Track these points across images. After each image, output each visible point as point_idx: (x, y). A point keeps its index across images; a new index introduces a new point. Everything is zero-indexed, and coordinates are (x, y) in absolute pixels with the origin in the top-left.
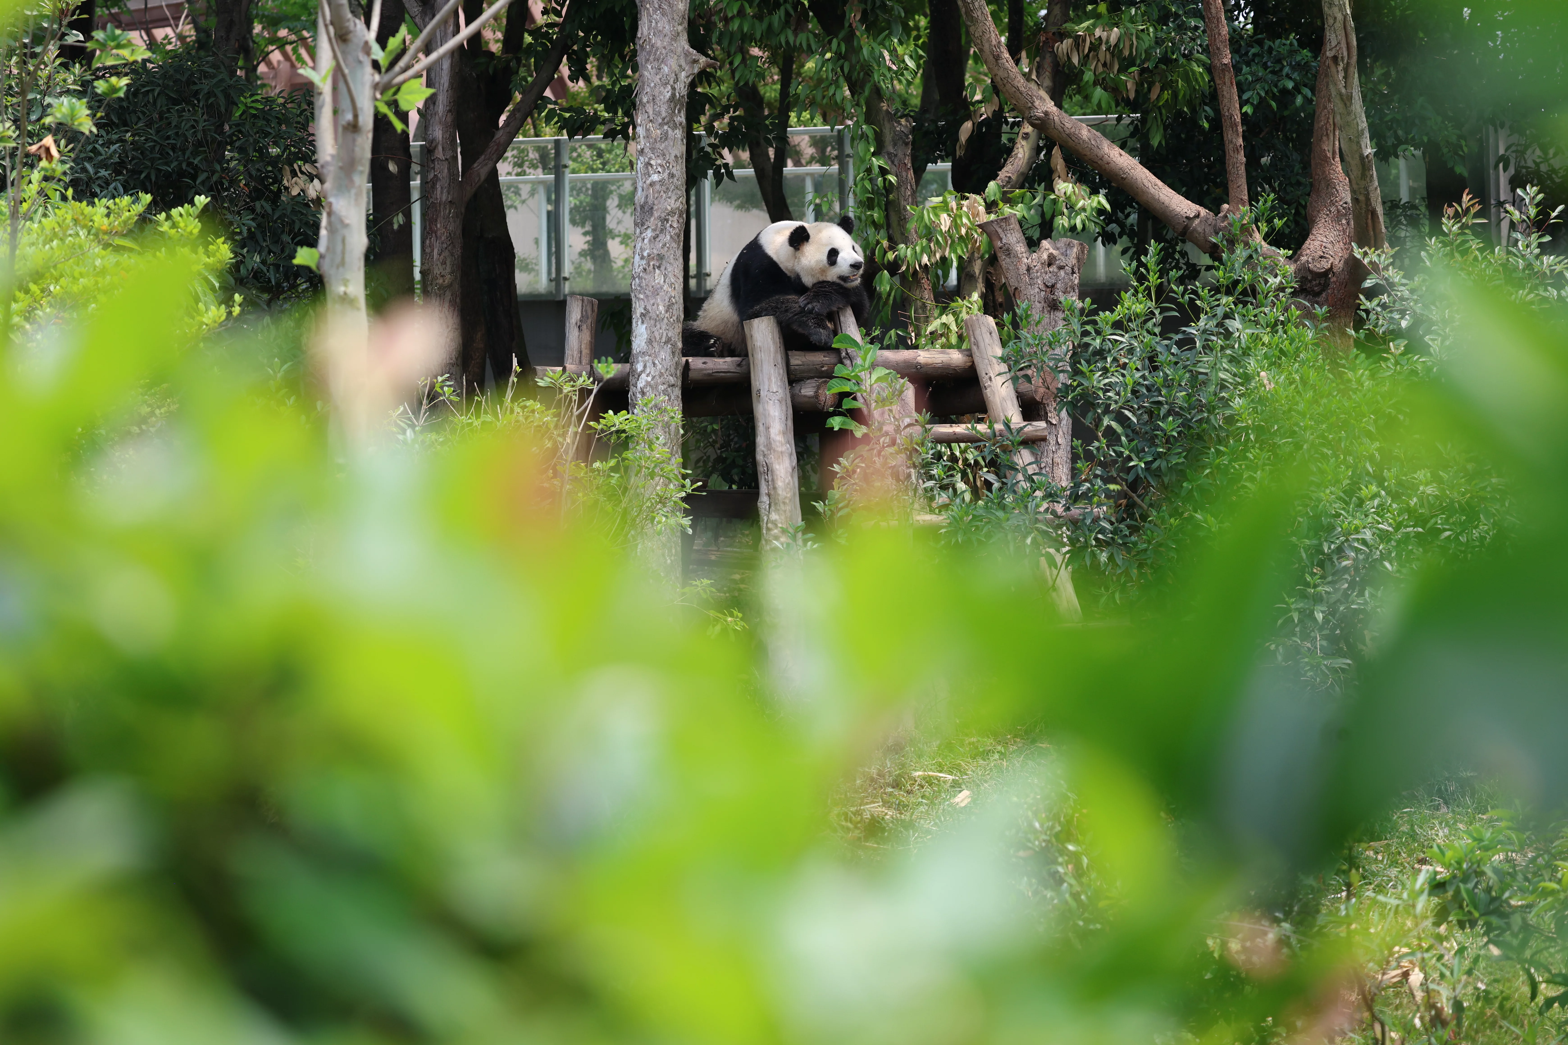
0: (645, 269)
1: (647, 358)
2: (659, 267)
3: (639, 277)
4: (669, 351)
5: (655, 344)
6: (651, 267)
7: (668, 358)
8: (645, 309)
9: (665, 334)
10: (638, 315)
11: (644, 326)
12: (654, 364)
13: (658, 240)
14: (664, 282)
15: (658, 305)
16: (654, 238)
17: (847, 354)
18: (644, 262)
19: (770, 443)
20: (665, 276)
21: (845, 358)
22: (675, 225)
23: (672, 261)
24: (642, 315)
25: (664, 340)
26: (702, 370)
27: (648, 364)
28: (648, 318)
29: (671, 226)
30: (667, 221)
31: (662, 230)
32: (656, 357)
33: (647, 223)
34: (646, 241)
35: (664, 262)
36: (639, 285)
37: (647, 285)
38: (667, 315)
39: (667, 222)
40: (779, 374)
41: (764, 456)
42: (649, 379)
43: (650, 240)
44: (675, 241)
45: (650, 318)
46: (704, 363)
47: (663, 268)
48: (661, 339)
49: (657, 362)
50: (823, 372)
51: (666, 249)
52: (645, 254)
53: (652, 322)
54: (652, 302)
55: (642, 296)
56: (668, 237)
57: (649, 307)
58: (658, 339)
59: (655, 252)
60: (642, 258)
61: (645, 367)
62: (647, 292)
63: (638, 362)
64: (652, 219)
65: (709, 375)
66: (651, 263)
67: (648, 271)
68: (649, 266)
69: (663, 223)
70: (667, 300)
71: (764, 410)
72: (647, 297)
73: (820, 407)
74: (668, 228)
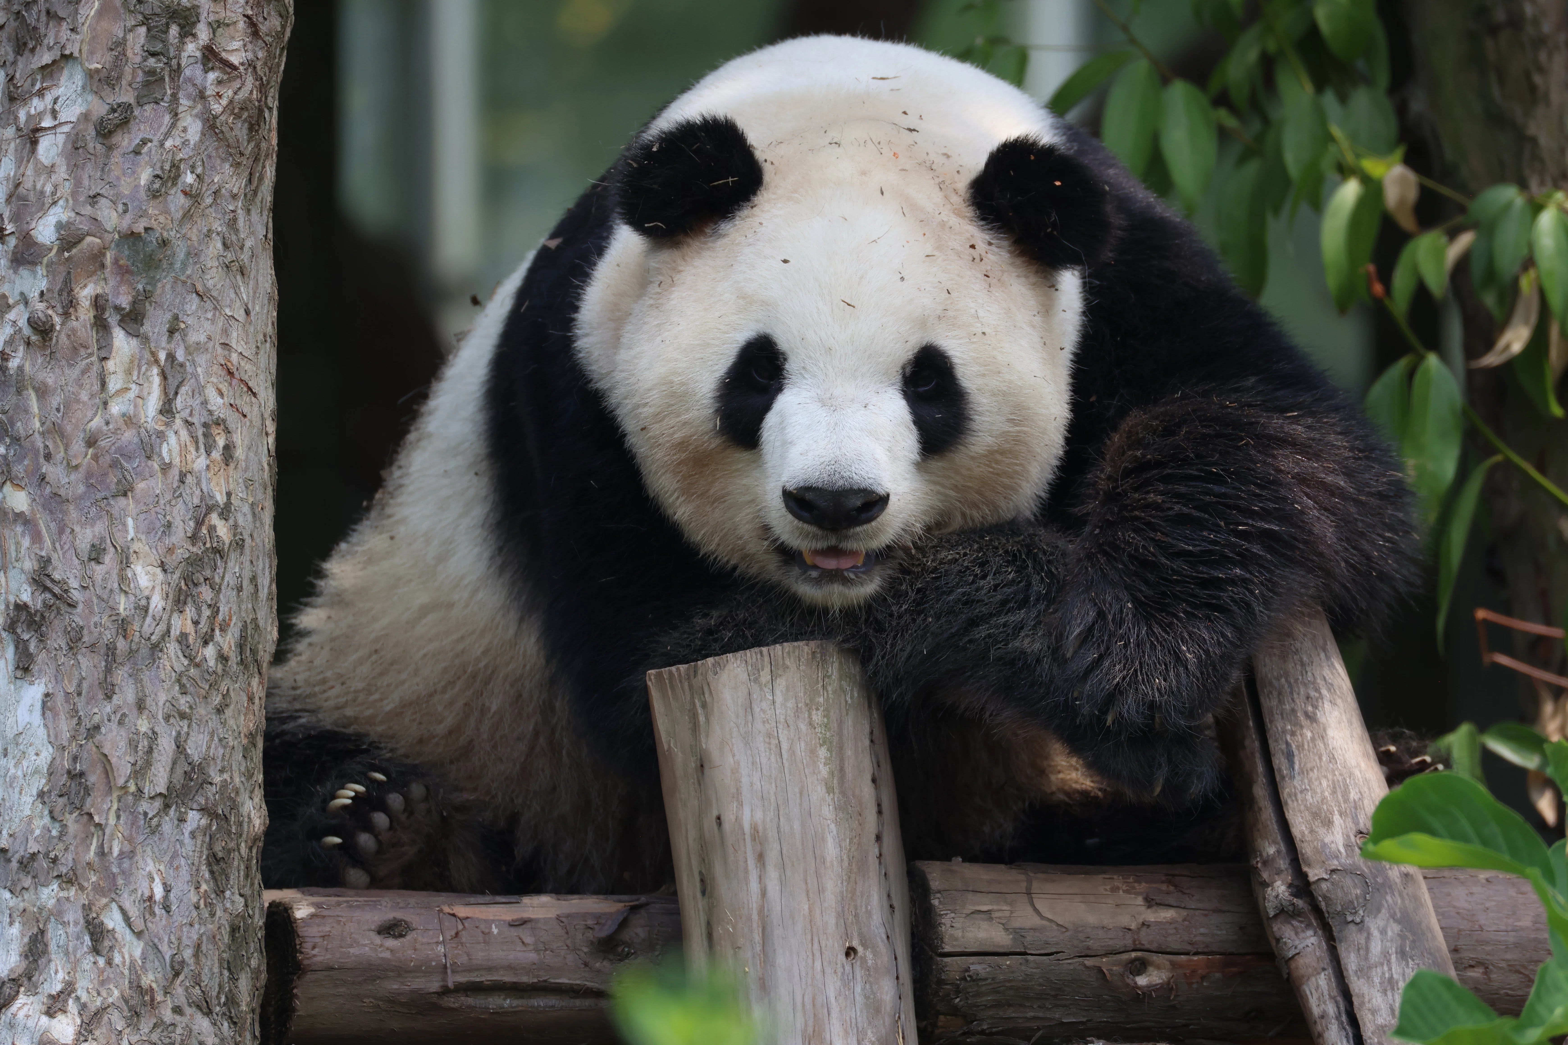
0: (44, 331)
1: (50, 893)
2: (133, 318)
4: (192, 849)
5: (105, 808)
6: (85, 313)
7: (187, 895)
8: (42, 579)
9: (166, 745)
11: (34, 692)
12: (98, 934)
13: (125, 141)
14: (167, 410)
15: (125, 560)
16: (105, 132)
17: (1303, 887)
18: (34, 282)
20: (172, 373)
21: (1286, 913)
22: (237, 50)
23: (214, 279)
24: (21, 618)
25: (159, 779)
26: (373, 972)
27: (56, 937)
28: (57, 640)
29: (211, 56)
30: (186, 21)
31: (153, 80)
32: (110, 888)
33: (56, 38)
34: (50, 148)
35: (165, 288)
37: (55, 430)
38: (182, 623)
39: (187, 31)
40: (874, 1008)
42: (65, 1028)
43: (76, 145)
44: (233, 154)
45: (75, 640)
46: (391, 929)
47: (155, 324)
48: (140, 772)
49: (113, 920)
50: (1140, 997)
51: (177, 201)
52: (46, 231)
53: (88, 665)
54: (85, 537)
55: (18, 500)
56: (193, 128)
57: (66, 572)
58: (123, 769)
59: (111, 218)
60: (25, 255)
61: (36, 949)
62: (54, 471)
65: (420, 1005)
66: (86, 293)
67: (61, 339)
68: (69, 306)
69: (156, 34)
70: (182, 527)
72: (55, 502)
74: (192, 71)
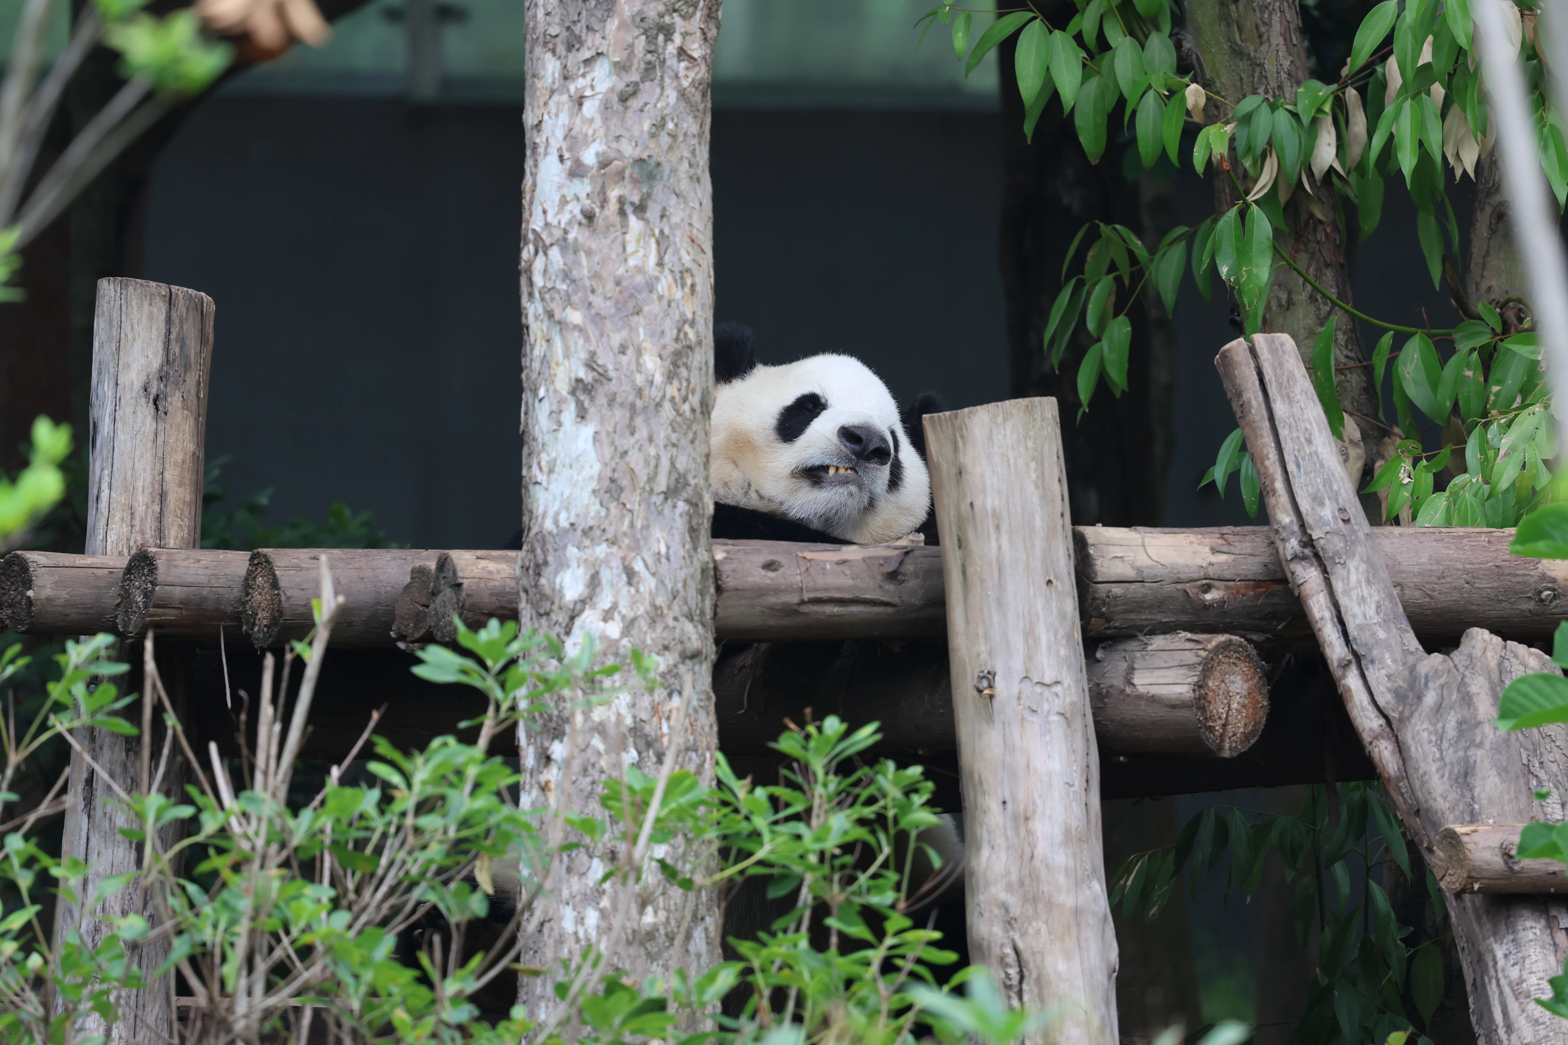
0: (590, 217)
1: (601, 550)
2: (640, 209)
3: (563, 243)
4: (680, 524)
5: (632, 500)
6: (613, 206)
7: (679, 551)
8: (591, 364)
9: (665, 463)
10: (562, 386)
12: (630, 574)
13: (635, 104)
14: (660, 264)
15: (639, 353)
16: (624, 99)
17: (1308, 542)
18: (583, 188)
19: (1034, 877)
20: (663, 241)
21: (1298, 558)
22: (696, 49)
23: (684, 185)
24: (579, 387)
25: (662, 483)
26: (761, 591)
27: (606, 575)
28: (601, 400)
29: (682, 52)
30: (668, 32)
31: (650, 68)
32: (636, 547)
33: (593, 42)
34: (590, 108)
35: (658, 191)
36: (566, 275)
37: (596, 276)
38: (672, 390)
39: (668, 38)
40: (1063, 616)
41: (1010, 923)
42: (614, 629)
43: (606, 106)
44: (693, 111)
45: (612, 400)
46: (770, 566)
47: (653, 212)
48: (651, 479)
49: (638, 566)
50: (1206, 607)
51: (665, 140)
52: (589, 157)
53: (620, 415)
54: (616, 339)
55: (575, 317)
56: (672, 96)
57: (605, 360)
58: (643, 477)
59: (628, 150)
60: (577, 171)
61: (594, 582)
63: (563, 565)
64: (613, 25)
65: (789, 611)
66: (614, 194)
67: (599, 221)
68: (604, 202)
69: (651, 40)
70: (671, 333)
71: (1009, 748)
72: (598, 318)
73: (1210, 740)
74: (672, 62)
